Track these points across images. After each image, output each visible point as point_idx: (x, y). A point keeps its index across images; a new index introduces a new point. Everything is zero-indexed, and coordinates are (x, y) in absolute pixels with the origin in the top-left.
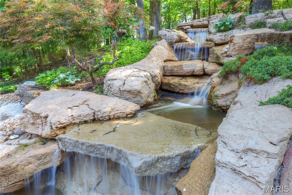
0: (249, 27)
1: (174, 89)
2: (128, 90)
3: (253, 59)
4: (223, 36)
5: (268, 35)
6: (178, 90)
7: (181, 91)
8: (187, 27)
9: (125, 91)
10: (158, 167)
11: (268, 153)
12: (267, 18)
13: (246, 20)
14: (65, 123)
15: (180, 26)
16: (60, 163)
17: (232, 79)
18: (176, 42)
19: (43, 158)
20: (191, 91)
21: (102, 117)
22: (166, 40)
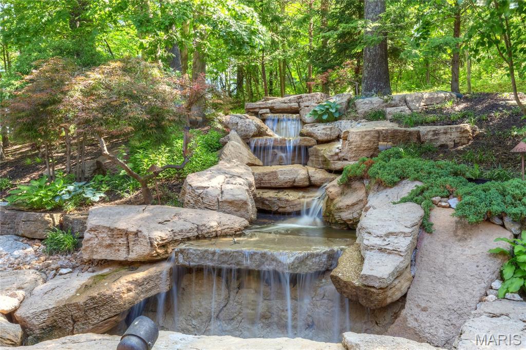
0: (364, 118)
1: (270, 207)
2: (230, 200)
3: (380, 161)
4: (328, 129)
5: (391, 132)
6: (275, 209)
7: (281, 210)
8: (264, 111)
9: (226, 201)
10: (308, 264)
11: (405, 233)
12: (387, 106)
13: (358, 106)
14: (167, 239)
15: (251, 107)
16: (169, 287)
17: (356, 187)
18: (254, 136)
19: (146, 283)
20: (296, 209)
21: (207, 233)
22: (236, 131)
